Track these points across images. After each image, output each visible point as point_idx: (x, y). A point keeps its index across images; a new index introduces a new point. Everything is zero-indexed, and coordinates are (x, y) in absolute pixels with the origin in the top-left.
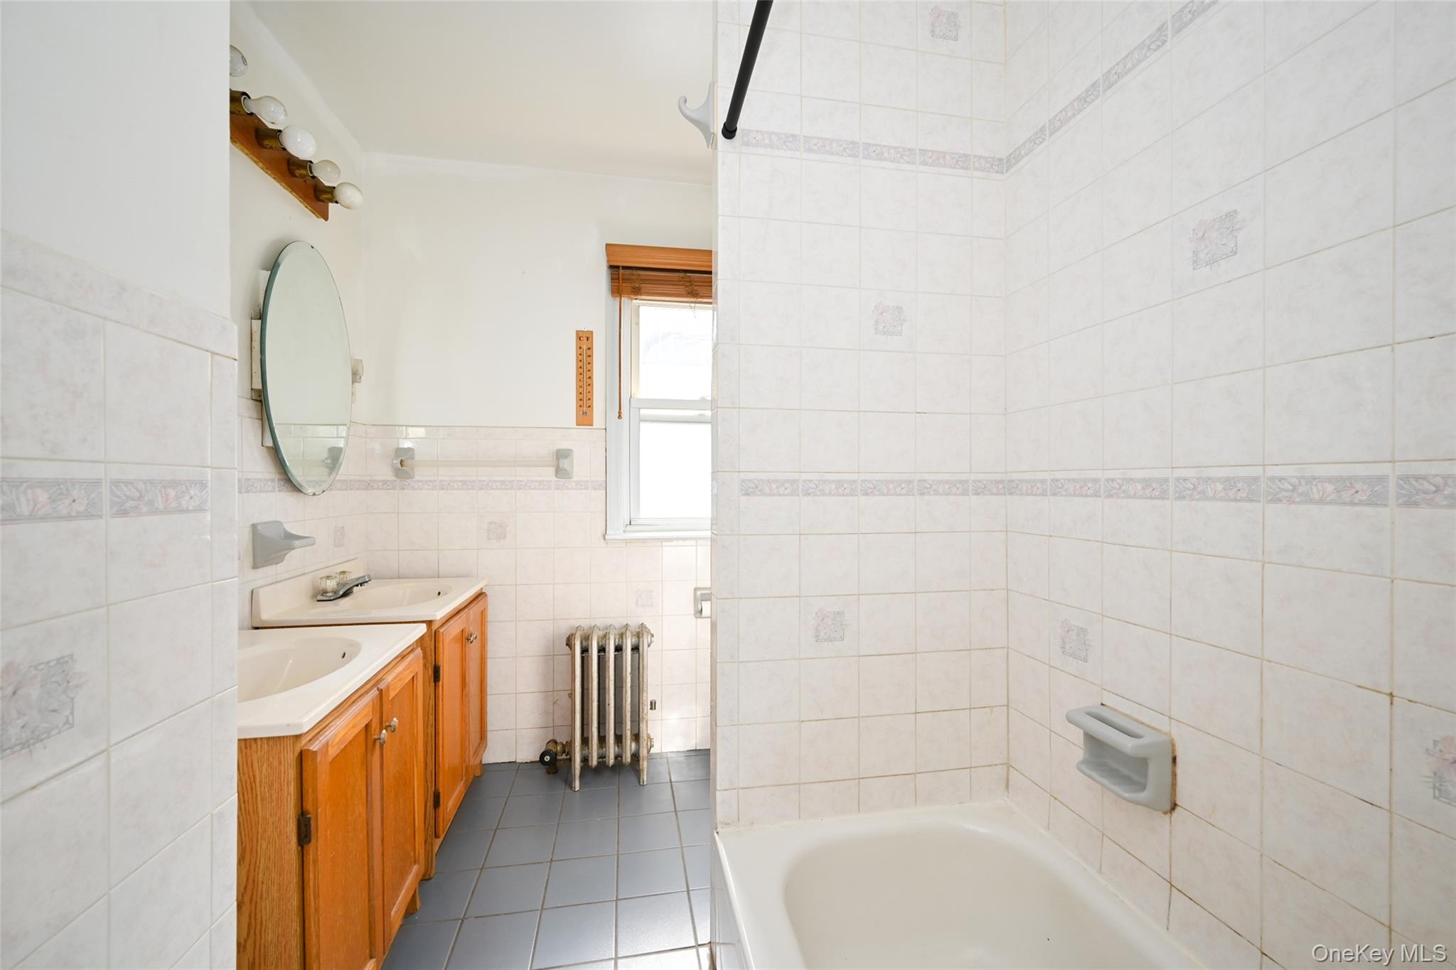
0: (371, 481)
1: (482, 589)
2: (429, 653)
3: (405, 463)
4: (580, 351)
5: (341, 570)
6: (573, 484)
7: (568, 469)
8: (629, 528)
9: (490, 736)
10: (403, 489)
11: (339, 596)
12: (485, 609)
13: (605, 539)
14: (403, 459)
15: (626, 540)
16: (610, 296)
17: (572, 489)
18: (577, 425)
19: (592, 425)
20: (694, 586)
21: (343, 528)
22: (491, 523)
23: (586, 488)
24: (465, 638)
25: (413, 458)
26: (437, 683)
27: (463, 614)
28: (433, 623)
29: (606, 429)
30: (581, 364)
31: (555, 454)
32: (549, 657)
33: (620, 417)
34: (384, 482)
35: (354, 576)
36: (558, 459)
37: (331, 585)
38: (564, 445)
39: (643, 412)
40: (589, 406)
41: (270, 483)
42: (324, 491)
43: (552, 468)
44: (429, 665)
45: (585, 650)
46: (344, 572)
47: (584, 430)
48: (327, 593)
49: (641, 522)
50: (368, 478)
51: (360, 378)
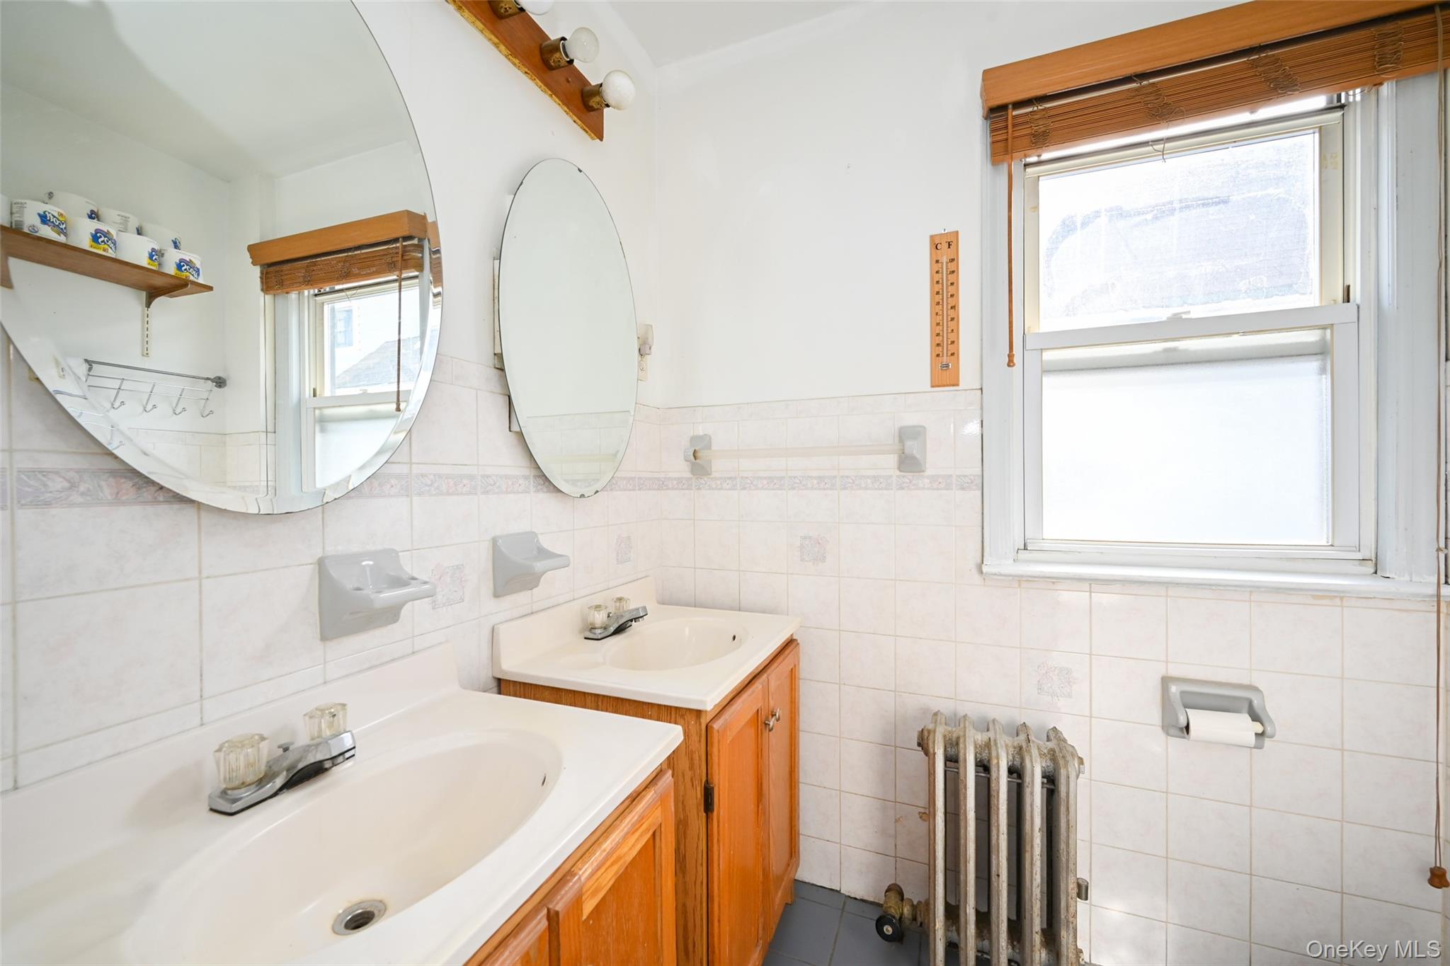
0: (665, 478)
1: (792, 635)
2: (696, 762)
3: (698, 455)
4: (937, 267)
5: (618, 596)
6: (927, 481)
7: (918, 457)
8: (1023, 555)
9: (804, 845)
10: (699, 489)
11: (610, 633)
12: (795, 666)
13: (981, 572)
14: (697, 449)
15: (1022, 576)
16: (989, 166)
17: (923, 489)
18: (932, 386)
19: (957, 385)
20: (1163, 672)
21: (629, 538)
22: (805, 538)
23: (948, 487)
24: (761, 722)
25: (709, 447)
26: (710, 813)
27: (758, 685)
28: (703, 715)
29: (981, 389)
30: (937, 288)
31: (897, 434)
32: (888, 746)
33: (1011, 363)
34: (679, 480)
35: (632, 606)
36: (901, 440)
37: (599, 618)
38: (911, 420)
39: (1048, 356)
40: (953, 354)
41: (521, 481)
42: (597, 492)
43: (892, 456)
44: (696, 783)
45: (952, 760)
46: (620, 599)
47: (945, 393)
48: (595, 628)
49: (1046, 546)
50: (662, 475)
51: (650, 348)
